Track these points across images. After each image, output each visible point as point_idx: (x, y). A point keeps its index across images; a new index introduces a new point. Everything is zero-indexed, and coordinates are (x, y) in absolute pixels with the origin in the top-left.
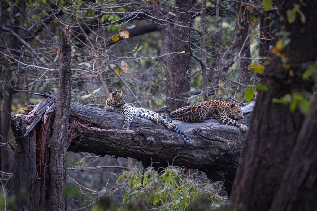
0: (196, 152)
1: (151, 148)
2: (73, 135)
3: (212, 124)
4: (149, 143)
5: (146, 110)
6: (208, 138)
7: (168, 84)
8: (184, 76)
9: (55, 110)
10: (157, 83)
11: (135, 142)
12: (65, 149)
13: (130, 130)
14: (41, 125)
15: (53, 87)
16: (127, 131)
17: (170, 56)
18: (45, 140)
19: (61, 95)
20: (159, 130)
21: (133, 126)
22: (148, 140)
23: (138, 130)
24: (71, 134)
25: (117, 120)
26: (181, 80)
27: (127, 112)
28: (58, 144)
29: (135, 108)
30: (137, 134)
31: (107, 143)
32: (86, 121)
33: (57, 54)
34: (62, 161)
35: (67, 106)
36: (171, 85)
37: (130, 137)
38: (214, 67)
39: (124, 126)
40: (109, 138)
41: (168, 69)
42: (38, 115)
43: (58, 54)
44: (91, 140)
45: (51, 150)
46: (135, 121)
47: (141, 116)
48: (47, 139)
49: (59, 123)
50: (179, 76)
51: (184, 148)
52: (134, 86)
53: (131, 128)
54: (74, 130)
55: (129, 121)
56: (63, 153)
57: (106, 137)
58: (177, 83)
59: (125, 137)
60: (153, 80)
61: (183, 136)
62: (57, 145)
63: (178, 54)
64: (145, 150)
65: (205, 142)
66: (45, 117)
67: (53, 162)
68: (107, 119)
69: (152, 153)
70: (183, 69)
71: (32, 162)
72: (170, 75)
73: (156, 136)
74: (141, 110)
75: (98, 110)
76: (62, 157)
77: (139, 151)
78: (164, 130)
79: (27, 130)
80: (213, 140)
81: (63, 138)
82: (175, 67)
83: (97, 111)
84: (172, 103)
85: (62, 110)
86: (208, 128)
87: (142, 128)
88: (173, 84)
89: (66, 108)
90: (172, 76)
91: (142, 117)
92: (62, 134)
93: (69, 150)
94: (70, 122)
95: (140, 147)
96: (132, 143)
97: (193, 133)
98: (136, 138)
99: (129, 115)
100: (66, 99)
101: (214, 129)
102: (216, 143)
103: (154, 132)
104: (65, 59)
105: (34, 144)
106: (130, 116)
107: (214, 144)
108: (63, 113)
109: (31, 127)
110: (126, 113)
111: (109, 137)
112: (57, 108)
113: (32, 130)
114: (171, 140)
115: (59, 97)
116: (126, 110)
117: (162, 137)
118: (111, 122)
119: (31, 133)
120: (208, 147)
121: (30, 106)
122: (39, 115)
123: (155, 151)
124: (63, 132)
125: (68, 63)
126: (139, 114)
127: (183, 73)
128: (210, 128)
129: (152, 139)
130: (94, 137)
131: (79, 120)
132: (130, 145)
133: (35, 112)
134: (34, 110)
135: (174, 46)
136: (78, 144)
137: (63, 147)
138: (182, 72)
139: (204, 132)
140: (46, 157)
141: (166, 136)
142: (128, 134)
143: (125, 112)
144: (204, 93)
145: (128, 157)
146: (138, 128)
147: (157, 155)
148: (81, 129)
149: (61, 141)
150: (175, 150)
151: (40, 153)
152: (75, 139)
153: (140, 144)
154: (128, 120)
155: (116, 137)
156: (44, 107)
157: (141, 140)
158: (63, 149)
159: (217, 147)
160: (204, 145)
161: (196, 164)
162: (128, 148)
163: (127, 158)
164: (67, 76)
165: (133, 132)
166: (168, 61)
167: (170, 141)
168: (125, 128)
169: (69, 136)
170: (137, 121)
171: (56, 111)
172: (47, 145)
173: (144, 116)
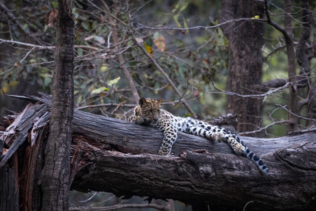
0: (280, 189)
1: (207, 184)
2: (79, 165)
3: (306, 142)
4: (203, 175)
5: (197, 121)
6: (299, 166)
7: (232, 70)
8: (258, 56)
9: (48, 124)
10: (212, 64)
11: (180, 174)
12: (66, 187)
13: (172, 155)
14: (26, 148)
15: (42, 73)
16: (167, 156)
17: (234, 23)
18: (33, 173)
19: (57, 98)
20: (219, 153)
21: (177, 148)
22: (202, 170)
23: (185, 155)
24: (76, 163)
25: (151, 139)
26: (253, 64)
27: (168, 125)
28: (55, 179)
29: (179, 118)
30: (183, 161)
31: (134, 177)
32: (99, 142)
33: (49, 21)
34: (61, 207)
35: (68, 117)
36: (237, 72)
37: (172, 166)
38: (306, 41)
39: (163, 149)
40: (138, 169)
41: (231, 45)
42: (21, 132)
43: (51, 22)
44: (107, 172)
45: (43, 189)
46: (180, 140)
47: (190, 132)
48: (36, 171)
49: (55, 144)
50: (249, 57)
51: (260, 183)
52: (175, 70)
53: (174, 152)
54: (80, 156)
55: (171, 141)
56: (63, 194)
57: (133, 166)
58: (247, 68)
59: (164, 167)
60: (207, 58)
61: (257, 162)
62: (53, 180)
63: (247, 21)
64: (197, 187)
65: (294, 172)
66: (33, 135)
67: (47, 208)
68: (133, 137)
69: (207, 192)
70: (255, 45)
71: (12, 208)
72: (234, 55)
73: (215, 164)
74: (189, 121)
75: (119, 123)
76: (61, 201)
77: (188, 190)
78: (228, 155)
79: (4, 156)
80: (307, 169)
81: (62, 168)
82: (243, 42)
83: (117, 125)
84: (238, 101)
85: (60, 124)
86: (299, 150)
87: (191, 152)
88: (240, 70)
89: (66, 120)
90: (237, 57)
91: (192, 133)
92: (60, 163)
93: (72, 188)
94: (73, 143)
95: (188, 183)
96: (174, 175)
97: (274, 157)
98: (182, 168)
99: (171, 130)
100: (67, 106)
101: (308, 151)
102: (312, 174)
103: (210, 157)
104: (65, 39)
105: (16, 180)
106: (174, 132)
107: (308, 176)
108: (62, 129)
109: (9, 152)
110: (167, 128)
111: (137, 166)
112: (52, 121)
113: (12, 157)
114: (239, 171)
115: (56, 102)
116: (167, 123)
117: (224, 165)
118: (141, 142)
119: (10, 161)
120: (299, 181)
121: (8, 117)
122: (24, 132)
123: (213, 189)
124: (62, 159)
125: (70, 45)
126: (186, 127)
127: (256, 52)
128: (303, 149)
129: (209, 169)
130: (112, 167)
131: (88, 139)
132: (172, 179)
133: (17, 127)
134: (15, 124)
135: (241, 7)
136: (87, 178)
137: (62, 185)
138: (254, 50)
139: (292, 156)
140: (35, 200)
141: (231, 165)
142: (168, 162)
143: (165, 126)
144: (290, 84)
145: (169, 198)
146: (186, 151)
147: (217, 194)
148: (92, 154)
149: (60, 173)
150: (246, 186)
151: (25, 194)
152: (81, 170)
153: (188, 177)
154: (169, 139)
155: (149, 166)
156: (30, 119)
157: (189, 171)
158: (62, 187)
159: (313, 181)
160: (292, 177)
161: (280, 208)
162: (168, 185)
163: (167, 200)
164: (69, 67)
165: (177, 157)
166: (231, 33)
167: (237, 171)
168: (164, 151)
169: (72, 166)
170: (182, 139)
171: (50, 125)
172: (36, 181)
173: (195, 131)
